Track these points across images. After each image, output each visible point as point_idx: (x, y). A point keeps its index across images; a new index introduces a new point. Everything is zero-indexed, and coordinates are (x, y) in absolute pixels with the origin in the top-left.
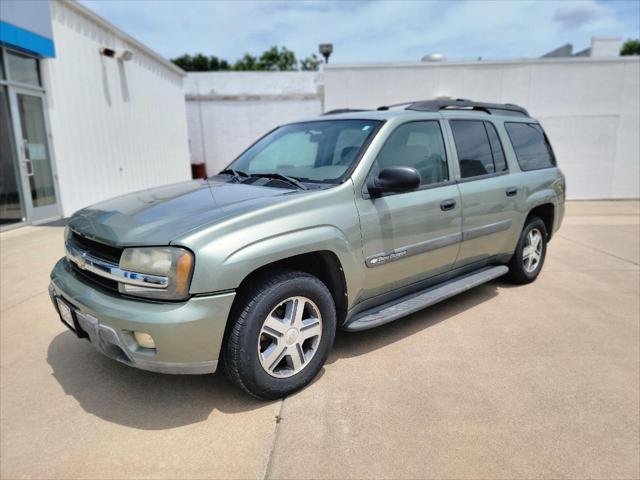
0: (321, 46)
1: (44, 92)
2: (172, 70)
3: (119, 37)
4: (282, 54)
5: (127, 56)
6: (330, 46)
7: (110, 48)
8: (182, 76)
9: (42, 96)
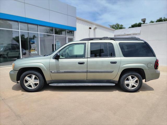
0: (142, 19)
1: (74, 37)
2: (111, 30)
3: (94, 24)
4: (163, 19)
5: (95, 28)
6: (145, 19)
7: (90, 27)
8: (114, 31)
9: (73, 38)
